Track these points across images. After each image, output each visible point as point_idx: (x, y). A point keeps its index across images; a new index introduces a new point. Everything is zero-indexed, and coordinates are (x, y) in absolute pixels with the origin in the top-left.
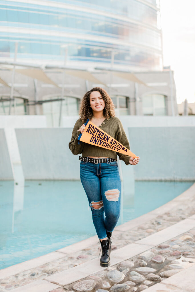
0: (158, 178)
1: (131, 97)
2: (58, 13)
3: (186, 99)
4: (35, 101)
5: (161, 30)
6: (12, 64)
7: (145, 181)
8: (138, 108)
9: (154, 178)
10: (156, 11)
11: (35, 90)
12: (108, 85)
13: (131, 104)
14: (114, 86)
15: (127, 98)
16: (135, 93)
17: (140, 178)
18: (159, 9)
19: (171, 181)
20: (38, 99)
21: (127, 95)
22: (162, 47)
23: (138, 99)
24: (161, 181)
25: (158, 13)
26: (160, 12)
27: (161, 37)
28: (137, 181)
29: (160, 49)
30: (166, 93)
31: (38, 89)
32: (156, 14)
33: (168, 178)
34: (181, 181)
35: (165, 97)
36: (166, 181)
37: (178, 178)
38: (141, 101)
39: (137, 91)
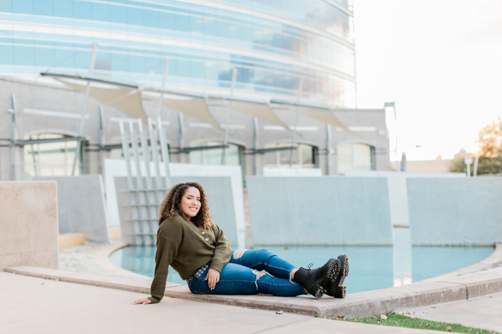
0: (444, 242)
1: (321, 146)
2: (202, 14)
3: (404, 153)
4: (179, 148)
5: (354, 45)
6: (159, 91)
7: (426, 246)
8: (331, 164)
9: (439, 243)
10: (348, 15)
11: (180, 132)
12: (292, 128)
13: (321, 158)
14: (299, 128)
15: (315, 149)
16: (327, 140)
17: (418, 243)
18: (352, 12)
19: (460, 246)
20: (183, 145)
21: (315, 144)
22: (355, 72)
23: (331, 151)
24: (447, 246)
25: (350, 18)
26: (353, 17)
27: (354, 55)
28: (414, 246)
29: (353, 75)
30: (373, 144)
31: (184, 130)
32: (348, 20)
33: (456, 242)
34: (474, 246)
35: (372, 148)
36: (453, 246)
37: (470, 242)
38: (335, 154)
39: (330, 138)
